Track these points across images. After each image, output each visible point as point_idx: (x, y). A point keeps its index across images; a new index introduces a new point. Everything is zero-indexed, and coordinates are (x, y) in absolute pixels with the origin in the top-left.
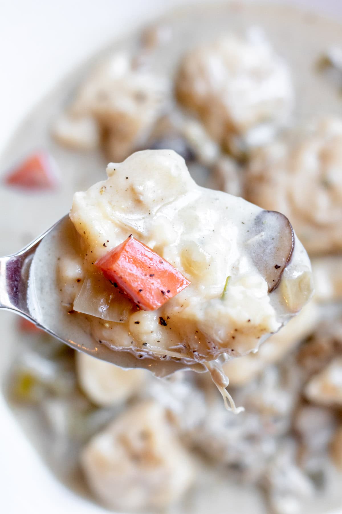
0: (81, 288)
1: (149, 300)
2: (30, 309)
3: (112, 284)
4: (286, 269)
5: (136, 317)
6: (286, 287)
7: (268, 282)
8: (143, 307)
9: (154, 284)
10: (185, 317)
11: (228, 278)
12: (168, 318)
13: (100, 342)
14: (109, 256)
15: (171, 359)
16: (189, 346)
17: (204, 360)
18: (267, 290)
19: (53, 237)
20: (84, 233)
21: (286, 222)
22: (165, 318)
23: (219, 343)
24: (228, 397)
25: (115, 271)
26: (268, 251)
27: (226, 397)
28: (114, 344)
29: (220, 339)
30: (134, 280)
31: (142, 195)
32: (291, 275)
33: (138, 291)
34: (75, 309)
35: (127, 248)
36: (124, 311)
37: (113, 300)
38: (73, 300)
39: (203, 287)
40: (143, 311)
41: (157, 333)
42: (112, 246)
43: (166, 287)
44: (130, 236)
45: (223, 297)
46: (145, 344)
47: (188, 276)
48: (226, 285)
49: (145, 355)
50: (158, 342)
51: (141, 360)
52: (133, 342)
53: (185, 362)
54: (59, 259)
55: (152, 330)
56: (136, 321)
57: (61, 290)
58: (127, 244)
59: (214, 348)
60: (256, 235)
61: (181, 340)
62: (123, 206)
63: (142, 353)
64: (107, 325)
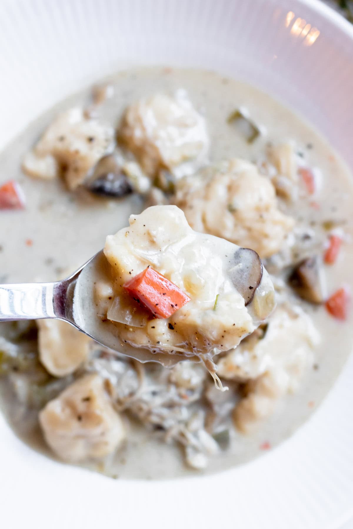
0: (112, 303)
1: (163, 311)
2: (75, 319)
3: (136, 300)
4: (257, 289)
5: (153, 323)
6: (257, 301)
7: (245, 298)
8: (159, 316)
9: (166, 300)
10: (188, 323)
11: (217, 296)
12: (175, 324)
13: (126, 341)
14: (134, 281)
15: (176, 353)
16: (190, 343)
17: (201, 354)
18: (244, 304)
19: (91, 268)
20: (116, 264)
21: (257, 256)
22: (173, 324)
23: (213, 341)
24: (217, 380)
25: (139, 291)
26: (244, 276)
27: (216, 380)
28: (136, 342)
29: (213, 337)
30: (152, 297)
31: (155, 237)
32: (260, 293)
33: (155, 305)
34: (108, 318)
35: (147, 275)
36: (144, 319)
37: (135, 312)
38: (107, 312)
39: (199, 302)
40: (158, 319)
41: (167, 335)
42: (135, 274)
43: (174, 302)
44: (148, 267)
45: (214, 309)
46: (159, 342)
47: (189, 294)
48: (217, 300)
49: (157, 350)
50: (168, 341)
51: (155, 354)
52: (150, 341)
53: (186, 356)
54: (95, 283)
55: (163, 333)
56: (153, 326)
57: (97, 305)
58: (146, 272)
59: (209, 344)
60: (236, 265)
61: (184, 339)
62: (142, 246)
63: (155, 349)
64: (131, 329)
